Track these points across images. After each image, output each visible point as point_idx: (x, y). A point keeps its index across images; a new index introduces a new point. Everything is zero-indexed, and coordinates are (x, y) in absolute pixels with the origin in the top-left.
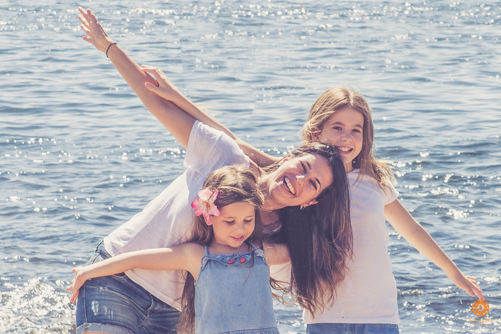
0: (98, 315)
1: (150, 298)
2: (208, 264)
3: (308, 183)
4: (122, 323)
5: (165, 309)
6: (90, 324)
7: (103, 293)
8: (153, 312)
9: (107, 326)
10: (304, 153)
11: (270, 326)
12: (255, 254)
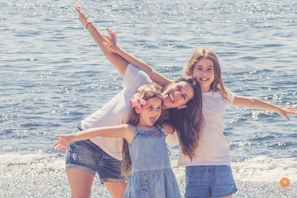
0: (76, 160)
1: (103, 152)
2: (138, 135)
3: (181, 96)
4: (88, 165)
5: (110, 158)
6: (72, 165)
7: (79, 149)
8: (104, 159)
9: (80, 166)
10: (180, 81)
11: (168, 168)
12: (161, 130)
